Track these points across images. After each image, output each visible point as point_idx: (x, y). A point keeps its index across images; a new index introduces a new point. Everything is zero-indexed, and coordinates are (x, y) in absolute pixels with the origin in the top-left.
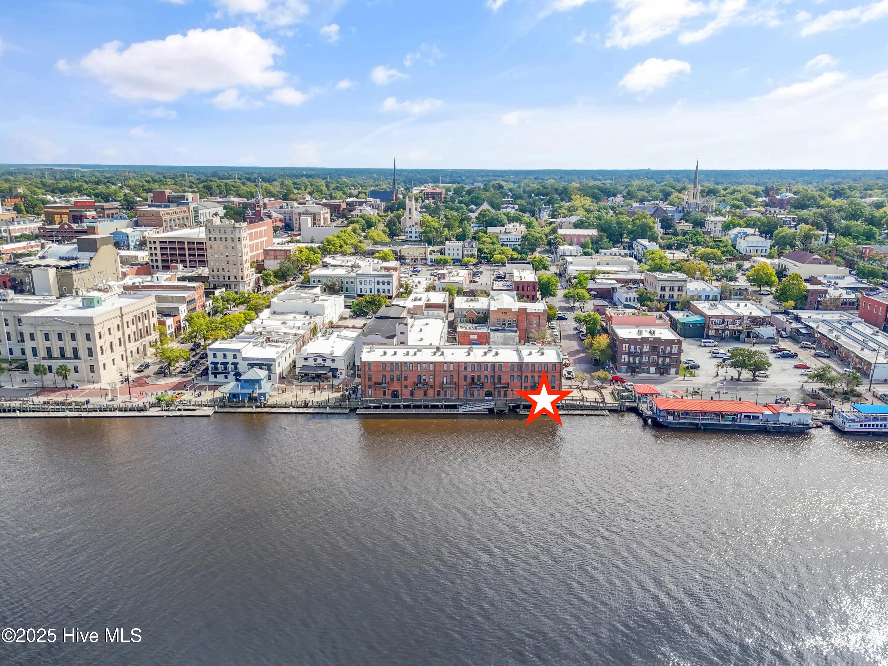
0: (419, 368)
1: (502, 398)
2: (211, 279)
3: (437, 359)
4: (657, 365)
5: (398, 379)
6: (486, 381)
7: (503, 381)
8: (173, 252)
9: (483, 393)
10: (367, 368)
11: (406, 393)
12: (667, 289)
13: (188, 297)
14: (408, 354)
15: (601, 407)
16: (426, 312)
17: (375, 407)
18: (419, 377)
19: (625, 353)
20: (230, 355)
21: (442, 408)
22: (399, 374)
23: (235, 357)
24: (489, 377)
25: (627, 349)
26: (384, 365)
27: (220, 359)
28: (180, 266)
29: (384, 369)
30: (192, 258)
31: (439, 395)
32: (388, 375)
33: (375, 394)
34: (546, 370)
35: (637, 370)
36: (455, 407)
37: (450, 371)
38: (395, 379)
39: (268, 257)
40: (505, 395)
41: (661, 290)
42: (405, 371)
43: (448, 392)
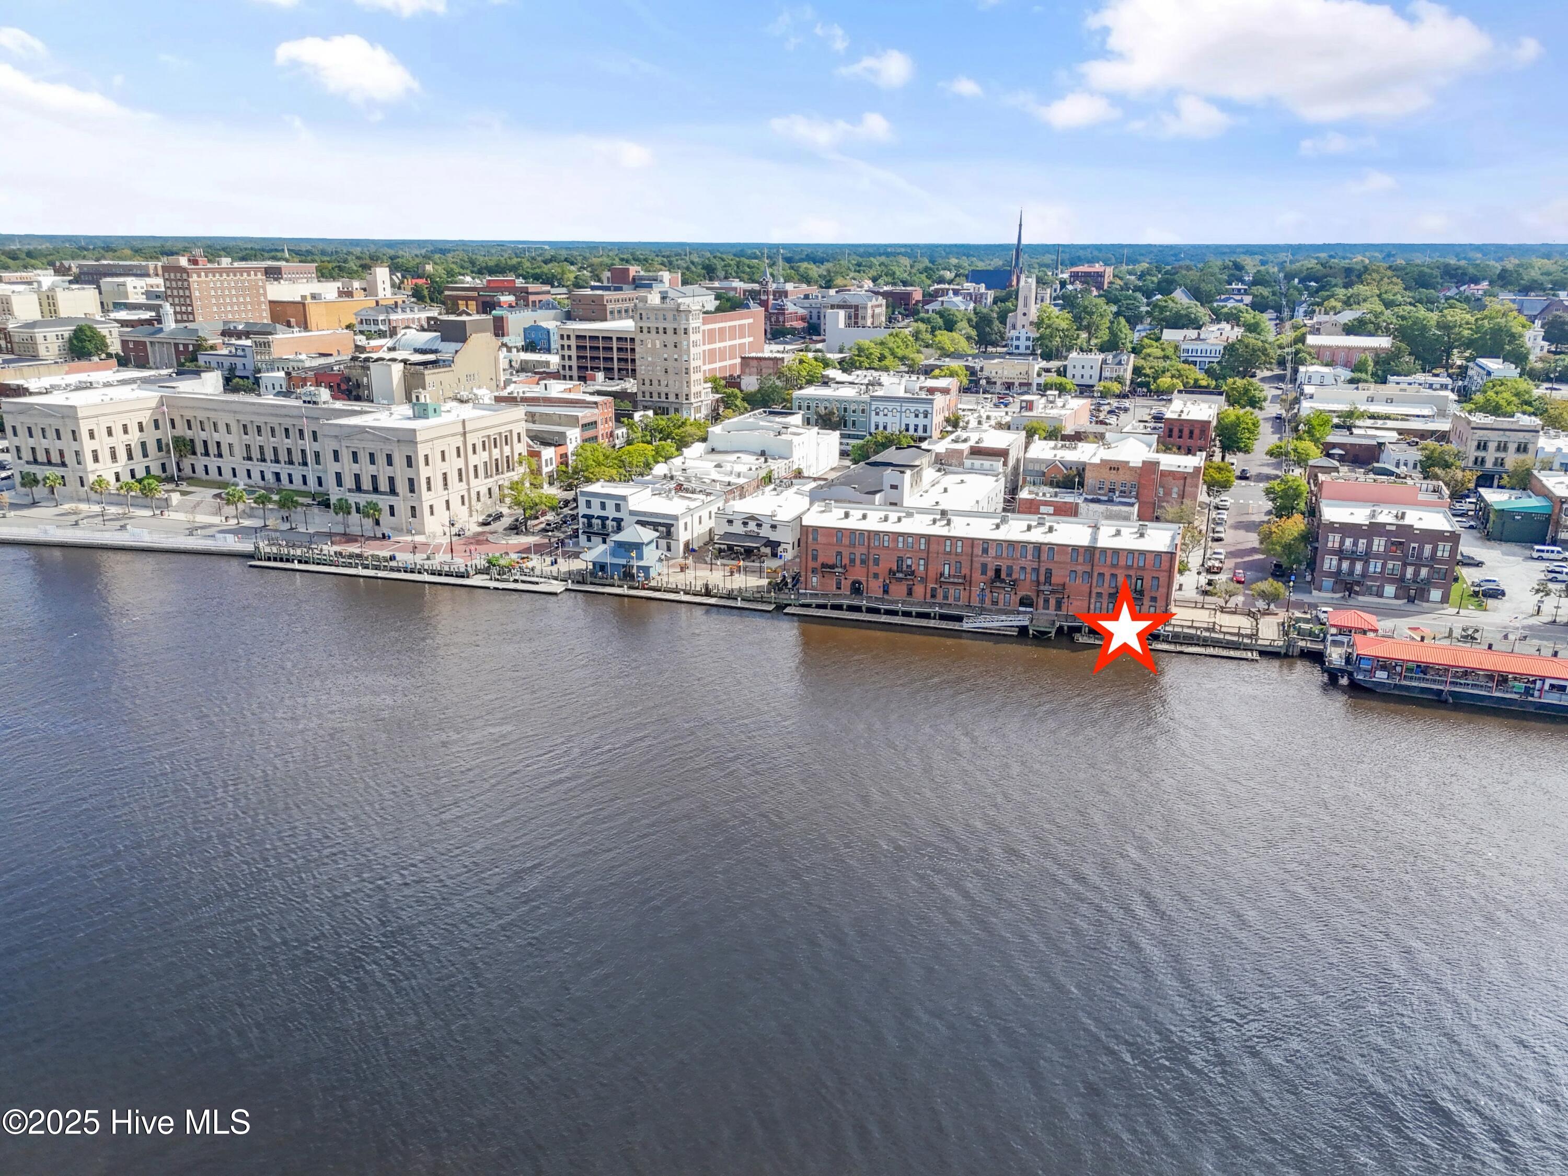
0: (900, 545)
1: (1052, 611)
2: (640, 397)
3: (939, 530)
4: (1400, 581)
5: (863, 562)
6: (1022, 577)
7: (1054, 580)
8: (595, 354)
9: (1015, 599)
10: (811, 537)
11: (874, 587)
12: (1492, 446)
13: (583, 417)
14: (886, 519)
15: (1245, 645)
16: (968, 463)
17: (819, 606)
18: (900, 560)
19: (1333, 552)
20: (611, 505)
21: (934, 618)
22: (865, 551)
23: (618, 508)
24: (1029, 570)
25: (1337, 545)
26: (840, 534)
27: (596, 511)
28: (600, 376)
29: (839, 541)
30: (623, 365)
31: (933, 596)
32: (846, 554)
33: (822, 584)
34: (1141, 564)
35: (1357, 588)
36: (959, 619)
37: (957, 554)
38: (858, 562)
39: (747, 370)
40: (1059, 606)
41: (1478, 447)
42: (876, 548)
43: (952, 591)
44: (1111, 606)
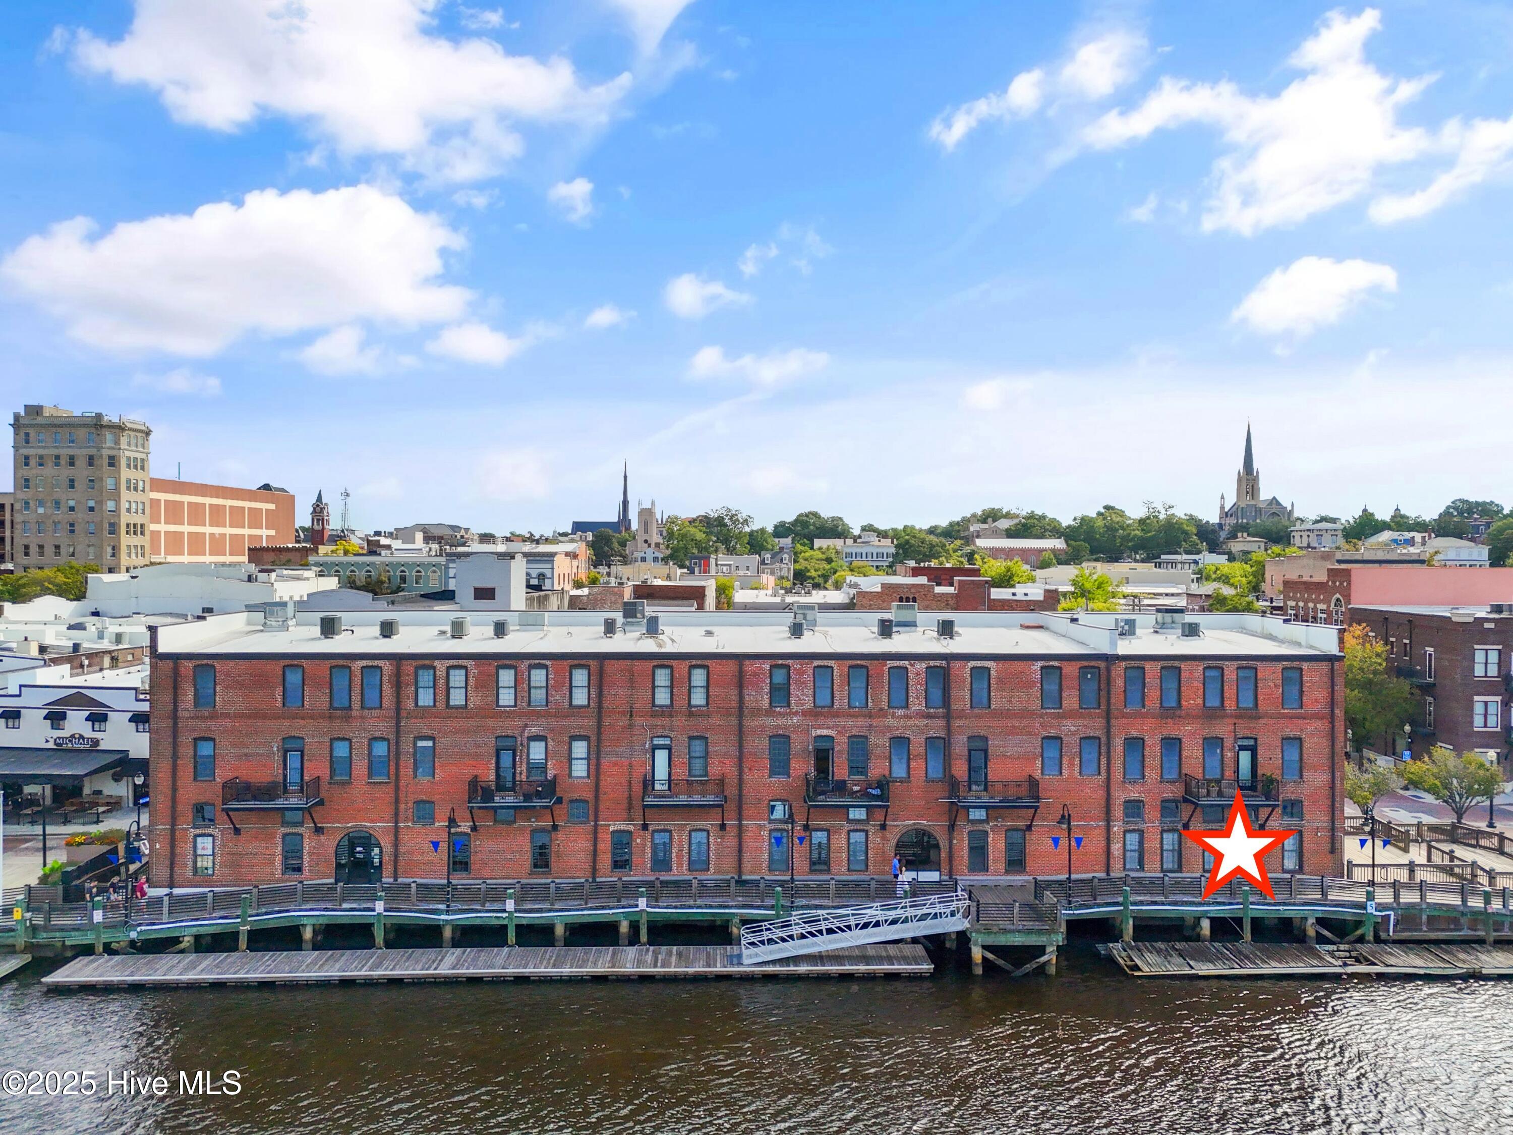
0: (506, 698)
1: (996, 875)
3: (626, 642)
5: (378, 766)
6: (899, 771)
7: (997, 771)
9: (884, 845)
10: (188, 696)
11: (419, 852)
14: (458, 630)
17: (205, 945)
18: (507, 747)
19: (1488, 688)
21: (634, 940)
22: (383, 727)
24: (918, 744)
25: (1494, 670)
26: (294, 678)
29: (292, 700)
31: (621, 862)
32: (319, 743)
33: (234, 862)
34: (1247, 702)
36: (718, 933)
37: (691, 712)
38: (360, 767)
40: (1016, 863)
42: (424, 713)
43: (680, 840)
44: (1170, 839)
